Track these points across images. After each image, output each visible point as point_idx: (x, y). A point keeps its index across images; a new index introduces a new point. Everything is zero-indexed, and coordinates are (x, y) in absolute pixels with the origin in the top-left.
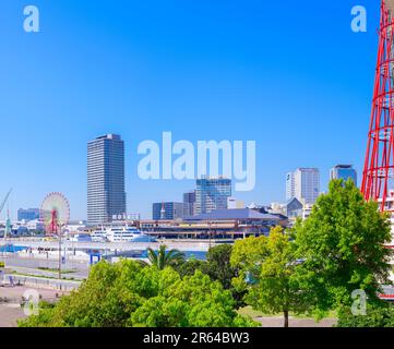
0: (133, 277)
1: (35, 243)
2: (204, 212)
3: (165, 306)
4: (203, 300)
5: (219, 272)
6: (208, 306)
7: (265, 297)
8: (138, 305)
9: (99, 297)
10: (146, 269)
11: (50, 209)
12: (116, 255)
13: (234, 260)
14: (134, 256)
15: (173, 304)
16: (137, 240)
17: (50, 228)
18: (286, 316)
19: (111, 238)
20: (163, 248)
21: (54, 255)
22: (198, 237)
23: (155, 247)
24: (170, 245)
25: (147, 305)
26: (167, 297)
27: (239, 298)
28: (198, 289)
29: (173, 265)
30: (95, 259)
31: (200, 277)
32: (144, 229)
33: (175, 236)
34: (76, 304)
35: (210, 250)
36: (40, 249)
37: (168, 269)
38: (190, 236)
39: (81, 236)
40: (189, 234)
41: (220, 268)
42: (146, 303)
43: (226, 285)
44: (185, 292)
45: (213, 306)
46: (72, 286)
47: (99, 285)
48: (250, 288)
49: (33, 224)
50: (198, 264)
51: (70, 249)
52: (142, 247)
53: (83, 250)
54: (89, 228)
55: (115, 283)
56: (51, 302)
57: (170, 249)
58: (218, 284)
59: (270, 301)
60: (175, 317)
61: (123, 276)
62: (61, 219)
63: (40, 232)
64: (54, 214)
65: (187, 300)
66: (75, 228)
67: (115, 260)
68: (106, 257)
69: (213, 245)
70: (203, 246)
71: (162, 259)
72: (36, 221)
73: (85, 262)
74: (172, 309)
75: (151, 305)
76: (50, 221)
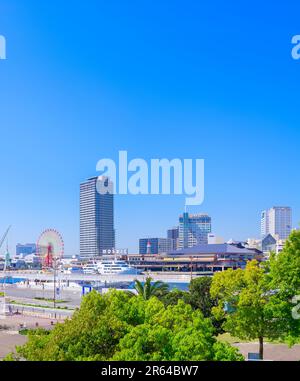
0: (121, 307)
1: (32, 275)
2: (186, 247)
3: (151, 333)
4: (186, 327)
5: (200, 302)
6: (190, 333)
7: (242, 324)
8: (126, 332)
9: (90, 325)
10: (132, 299)
11: (46, 244)
12: (106, 286)
13: (213, 290)
14: (122, 288)
15: (158, 331)
16: (126, 273)
17: (45, 261)
18: (261, 342)
19: (101, 271)
20: (149, 280)
21: (50, 286)
22: (181, 270)
23: (142, 279)
24: (155, 277)
25: (134, 332)
26: (152, 324)
27: (218, 326)
28: (181, 317)
29: (158, 296)
30: (87, 290)
31: (183, 307)
32: (131, 263)
33: (160, 269)
34: (70, 330)
35: (192, 282)
36: (36, 281)
37: (153, 299)
38: (173, 269)
39: (75, 270)
40: (172, 268)
41: (201, 298)
42: (133, 330)
43: (207, 313)
44: (168, 321)
45: (195, 333)
46: (65, 315)
47: (91, 314)
48: (228, 316)
49: (30, 258)
50: (181, 295)
51: (64, 281)
52: (130, 279)
53: (76, 281)
54: (81, 262)
55: (105, 312)
56: (47, 329)
57: (155, 281)
58: (199, 313)
59: (247, 329)
60: (160, 342)
61: (112, 306)
62: (56, 253)
63: (36, 265)
64: (50, 248)
65: (171, 327)
66: (68, 261)
67: (105, 291)
68: (97, 288)
69: (195, 277)
70: (185, 278)
71: (148, 290)
72: (33, 255)
73: (78, 293)
74: (157, 336)
75: (138, 331)
76: (46, 255)
